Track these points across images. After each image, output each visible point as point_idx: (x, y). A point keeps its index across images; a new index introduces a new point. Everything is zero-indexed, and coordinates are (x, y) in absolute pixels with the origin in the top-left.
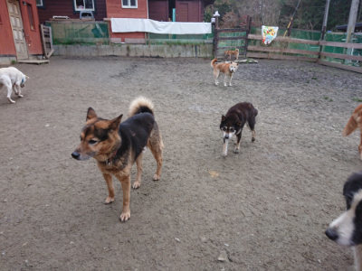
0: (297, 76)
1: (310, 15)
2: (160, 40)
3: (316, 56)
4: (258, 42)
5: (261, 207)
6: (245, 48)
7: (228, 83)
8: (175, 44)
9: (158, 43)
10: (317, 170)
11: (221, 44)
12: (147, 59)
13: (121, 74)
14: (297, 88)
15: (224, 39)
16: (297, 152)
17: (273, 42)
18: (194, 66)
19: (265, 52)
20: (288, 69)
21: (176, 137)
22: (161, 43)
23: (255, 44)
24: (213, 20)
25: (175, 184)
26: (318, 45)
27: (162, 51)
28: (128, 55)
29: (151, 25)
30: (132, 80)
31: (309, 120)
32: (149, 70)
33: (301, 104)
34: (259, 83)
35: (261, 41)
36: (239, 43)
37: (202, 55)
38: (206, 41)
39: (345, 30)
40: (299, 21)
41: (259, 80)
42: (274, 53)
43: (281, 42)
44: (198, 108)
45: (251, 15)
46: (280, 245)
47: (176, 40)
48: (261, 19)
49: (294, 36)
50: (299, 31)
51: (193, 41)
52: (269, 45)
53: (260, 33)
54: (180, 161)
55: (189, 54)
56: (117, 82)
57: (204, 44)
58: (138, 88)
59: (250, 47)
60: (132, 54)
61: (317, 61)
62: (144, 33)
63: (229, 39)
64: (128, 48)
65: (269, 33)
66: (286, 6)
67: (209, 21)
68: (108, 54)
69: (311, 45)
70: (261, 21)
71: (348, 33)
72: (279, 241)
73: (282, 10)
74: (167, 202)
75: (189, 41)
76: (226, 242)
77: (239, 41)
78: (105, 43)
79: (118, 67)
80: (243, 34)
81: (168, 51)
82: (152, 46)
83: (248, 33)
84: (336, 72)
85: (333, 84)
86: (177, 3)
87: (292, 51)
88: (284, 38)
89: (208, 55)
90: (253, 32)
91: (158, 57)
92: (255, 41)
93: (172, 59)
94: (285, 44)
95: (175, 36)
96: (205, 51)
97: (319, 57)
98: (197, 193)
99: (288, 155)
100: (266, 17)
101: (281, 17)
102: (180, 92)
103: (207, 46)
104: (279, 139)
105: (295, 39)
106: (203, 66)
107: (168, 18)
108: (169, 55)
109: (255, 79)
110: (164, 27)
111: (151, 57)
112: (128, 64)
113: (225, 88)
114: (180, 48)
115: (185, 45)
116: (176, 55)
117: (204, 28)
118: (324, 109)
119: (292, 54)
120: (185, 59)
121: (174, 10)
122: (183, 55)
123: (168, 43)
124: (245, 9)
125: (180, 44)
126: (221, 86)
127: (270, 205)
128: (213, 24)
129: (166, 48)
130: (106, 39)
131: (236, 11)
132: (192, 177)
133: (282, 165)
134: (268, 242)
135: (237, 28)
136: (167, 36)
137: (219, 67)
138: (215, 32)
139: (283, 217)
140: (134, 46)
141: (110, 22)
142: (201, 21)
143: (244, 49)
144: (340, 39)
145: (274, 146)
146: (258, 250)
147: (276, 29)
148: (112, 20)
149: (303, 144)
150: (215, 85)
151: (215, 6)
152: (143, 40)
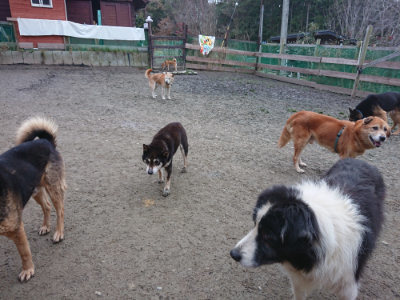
0: (236, 89)
1: (247, 25)
2: (83, 46)
3: (253, 68)
4: (196, 53)
5: (199, 234)
6: (183, 58)
7: (166, 96)
8: (103, 51)
9: (81, 49)
10: (256, 185)
11: (157, 53)
12: (68, 68)
13: (32, 87)
14: (236, 101)
15: (160, 47)
16: (236, 168)
17: (211, 52)
18: (128, 76)
19: (204, 63)
20: (227, 81)
21: (103, 161)
22: (85, 50)
23: (193, 54)
24: (146, 26)
25: (99, 221)
26: (254, 56)
27: (88, 58)
28: (43, 63)
29: (71, 27)
30: (48, 94)
31: (247, 133)
32: (71, 81)
33: (239, 117)
34: (199, 96)
35: (200, 51)
36: (176, 52)
37: (136, 64)
38: (140, 49)
39: (278, 41)
40: (236, 31)
41: (199, 93)
42: (213, 64)
43: (219, 53)
44: (133, 125)
45: (188, 23)
46: (220, 276)
47: (104, 47)
48: (198, 28)
49: (232, 47)
50: (236, 42)
51: (125, 48)
52: (208, 56)
53: (197, 43)
54: (107, 192)
55: (121, 63)
56: (26, 97)
57: (138, 52)
58: (55, 103)
59: (188, 58)
60: (48, 62)
61: (254, 73)
62: (62, 37)
63: (166, 47)
64: (42, 55)
65: (207, 43)
66: (222, 14)
67: (142, 27)
68: (16, 62)
69: (248, 56)
70: (199, 30)
71: (281, 44)
72: (217, 272)
73: (219, 19)
74: (86, 247)
75: (119, 47)
76: (160, 284)
77: (177, 50)
78: (11, 49)
79: (30, 77)
80: (180, 42)
81: (96, 59)
82: (74, 52)
83: (185, 41)
84: (272, 83)
85: (269, 96)
86: (102, 4)
87: (230, 63)
88: (221, 48)
89: (144, 65)
90: (190, 42)
91: (82, 65)
92: (193, 52)
93: (100, 67)
94: (223, 55)
95: (102, 42)
96: (140, 59)
97: (256, 69)
98: (126, 229)
99: (228, 172)
100: (203, 26)
101: (218, 27)
102: (110, 106)
103: (142, 54)
104: (219, 155)
105: (233, 50)
106: (139, 77)
107: (93, 20)
108: (96, 64)
109: (195, 92)
110: (87, 31)
111: (73, 65)
112: (43, 74)
113: (163, 102)
114: (110, 55)
115: (115, 52)
116: (105, 64)
117: (136, 34)
118: (261, 121)
119: (230, 66)
120: (117, 68)
121: (99, 12)
122: (114, 63)
123: (94, 50)
124: (181, 16)
125: (109, 51)
126: (159, 100)
127: (209, 230)
128: (146, 31)
129: (92, 55)
130: (12, 44)
131: (172, 18)
132: (121, 210)
133: (222, 182)
134: (207, 275)
135: (172, 36)
136: (92, 41)
137: (155, 78)
138: (149, 40)
139: (223, 242)
140: (50, 52)
141: (16, 23)
142: (133, 26)
143: (183, 60)
144: (275, 50)
145: (214, 163)
146: (195, 287)
147: (213, 39)
148: (19, 20)
149: (242, 159)
150: (152, 98)
151: (149, 11)
152: (61, 45)
